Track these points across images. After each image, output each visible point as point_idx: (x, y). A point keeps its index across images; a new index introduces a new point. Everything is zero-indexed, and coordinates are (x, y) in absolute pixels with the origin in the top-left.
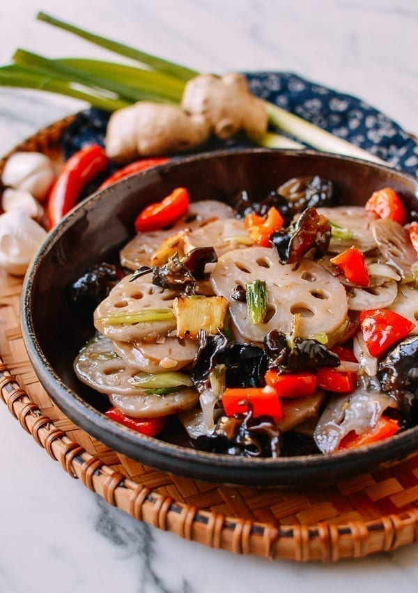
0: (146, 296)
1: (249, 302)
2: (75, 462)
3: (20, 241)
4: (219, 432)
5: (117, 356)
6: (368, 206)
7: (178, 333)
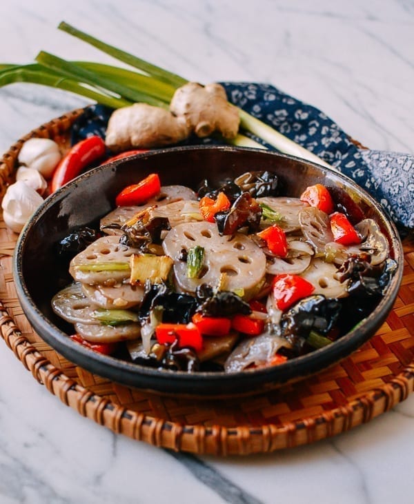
0: (112, 253)
1: (189, 261)
2: (41, 370)
3: (23, 206)
4: (152, 355)
5: (85, 297)
6: (303, 197)
7: (130, 281)
